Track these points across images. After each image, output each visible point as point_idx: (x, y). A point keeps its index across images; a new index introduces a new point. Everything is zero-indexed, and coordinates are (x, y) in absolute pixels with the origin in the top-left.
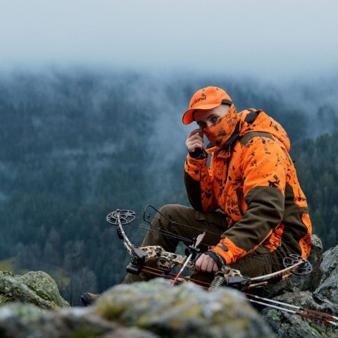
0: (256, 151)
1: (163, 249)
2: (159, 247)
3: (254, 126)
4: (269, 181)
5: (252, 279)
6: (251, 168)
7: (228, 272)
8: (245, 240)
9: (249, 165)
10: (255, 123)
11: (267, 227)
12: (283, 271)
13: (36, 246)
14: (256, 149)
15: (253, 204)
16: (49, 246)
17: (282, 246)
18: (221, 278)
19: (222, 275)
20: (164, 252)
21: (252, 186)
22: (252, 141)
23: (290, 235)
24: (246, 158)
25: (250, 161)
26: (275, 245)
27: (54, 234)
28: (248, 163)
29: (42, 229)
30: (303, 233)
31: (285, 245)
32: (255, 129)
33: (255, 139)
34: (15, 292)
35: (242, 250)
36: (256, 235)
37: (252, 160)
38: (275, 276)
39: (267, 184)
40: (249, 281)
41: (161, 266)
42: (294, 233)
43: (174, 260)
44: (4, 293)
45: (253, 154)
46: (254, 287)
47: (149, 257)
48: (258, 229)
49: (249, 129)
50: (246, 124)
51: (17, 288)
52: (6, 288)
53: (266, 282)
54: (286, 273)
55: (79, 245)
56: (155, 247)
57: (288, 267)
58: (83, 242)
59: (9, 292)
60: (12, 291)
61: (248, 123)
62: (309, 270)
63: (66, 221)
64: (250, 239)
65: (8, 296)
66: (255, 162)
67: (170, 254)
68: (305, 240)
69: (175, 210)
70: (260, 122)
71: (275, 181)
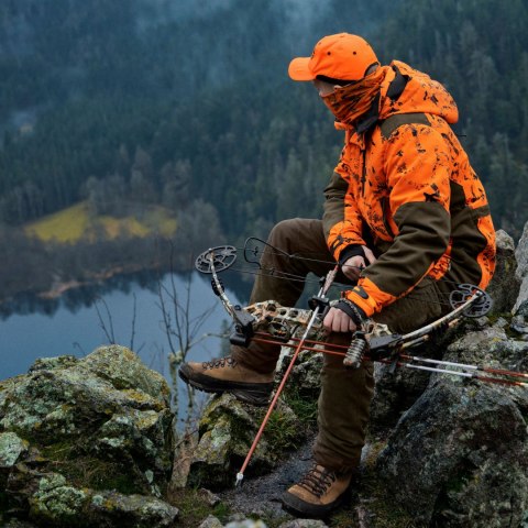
0: (404, 149)
1: (277, 304)
2: (271, 302)
3: (400, 104)
4: (425, 194)
5: (404, 337)
6: (398, 175)
7: (371, 328)
8: (393, 281)
9: (395, 170)
10: (401, 99)
11: (425, 260)
12: (448, 316)
13: (116, 178)
14: (403, 145)
15: (405, 228)
16: (136, 176)
17: (452, 268)
18: (360, 342)
19: (361, 336)
20: (280, 308)
21: (402, 201)
22: (398, 134)
23: (462, 252)
24: (390, 160)
25: (396, 163)
26: (442, 270)
27: (142, 155)
28: (393, 166)
29: (123, 150)
30: (481, 246)
31: (457, 267)
32: (403, 110)
33: (402, 129)
34: (80, 397)
35: (388, 296)
36: (409, 273)
37: (400, 163)
38: (438, 326)
39: (423, 199)
40: (400, 340)
41: (276, 334)
42: (467, 248)
43: (295, 319)
44: (65, 401)
45: (400, 153)
46: (409, 347)
47: (258, 321)
48: (412, 264)
49: (393, 110)
50: (388, 101)
51: (81, 392)
52: (66, 393)
53: (426, 337)
54: (453, 318)
55: (183, 167)
56: (265, 304)
57: (456, 307)
58: (188, 161)
59: (71, 398)
60: (75, 396)
61: (391, 98)
62: (487, 307)
63: (157, 134)
64: (401, 279)
65: (71, 404)
66: (404, 166)
67: (289, 310)
68: (486, 254)
69: (294, 230)
70: (409, 97)
71: (434, 192)
